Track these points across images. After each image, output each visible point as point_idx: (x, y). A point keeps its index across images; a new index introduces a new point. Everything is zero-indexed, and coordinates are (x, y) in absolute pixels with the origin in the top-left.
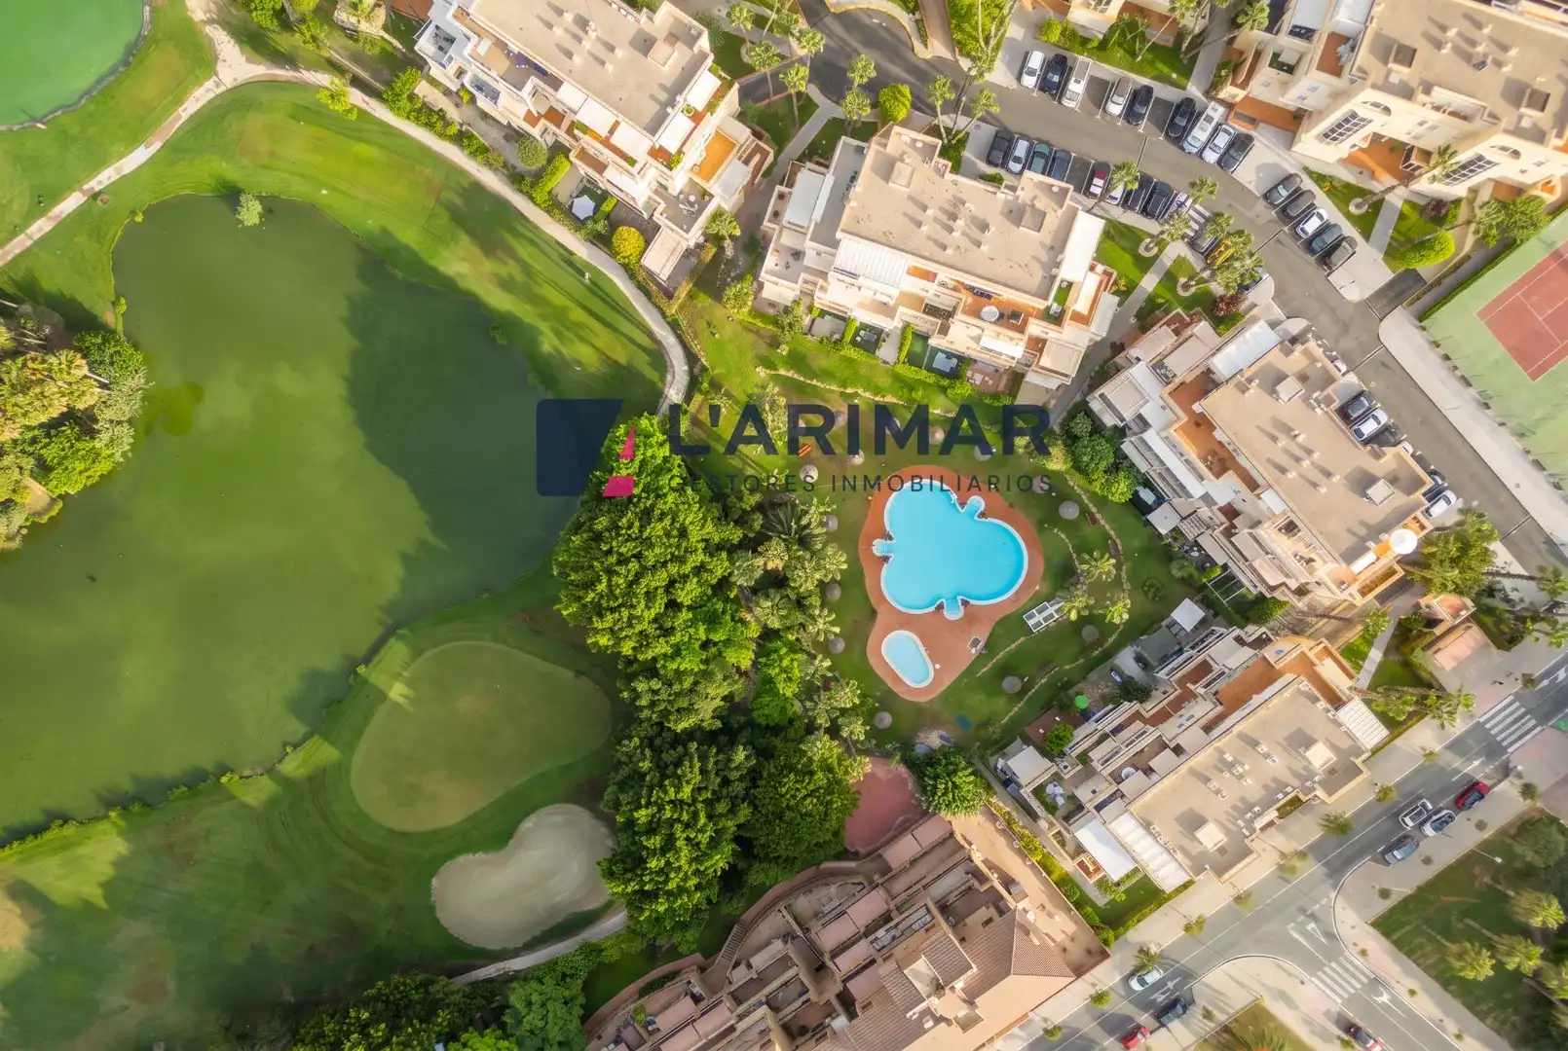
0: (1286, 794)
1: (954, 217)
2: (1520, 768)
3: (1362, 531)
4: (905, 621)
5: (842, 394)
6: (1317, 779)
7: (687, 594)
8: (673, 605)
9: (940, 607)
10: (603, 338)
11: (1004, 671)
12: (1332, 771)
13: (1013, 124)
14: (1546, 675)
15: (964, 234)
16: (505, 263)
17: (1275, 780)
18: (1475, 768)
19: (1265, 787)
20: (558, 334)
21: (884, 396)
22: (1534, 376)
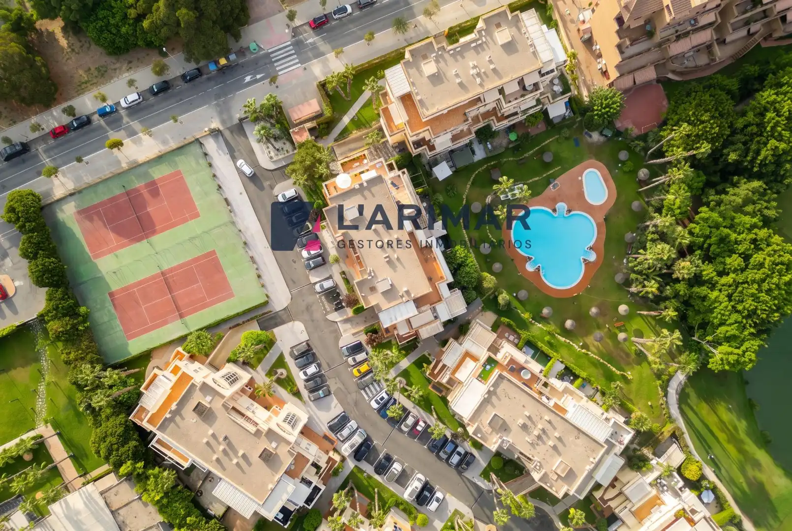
0: (454, 49)
1: (539, 437)
2: (287, 31)
3: (366, 193)
4: (590, 209)
5: (588, 350)
6: (435, 54)
7: (734, 261)
8: (746, 257)
9: (569, 211)
10: (712, 420)
11: (547, 166)
12: (425, 57)
13: (453, 474)
14: (257, 81)
15: (536, 426)
16: (754, 478)
17: (457, 61)
18: (311, 38)
19: (463, 57)
20: (736, 428)
21: (565, 341)
22: (213, 252)
